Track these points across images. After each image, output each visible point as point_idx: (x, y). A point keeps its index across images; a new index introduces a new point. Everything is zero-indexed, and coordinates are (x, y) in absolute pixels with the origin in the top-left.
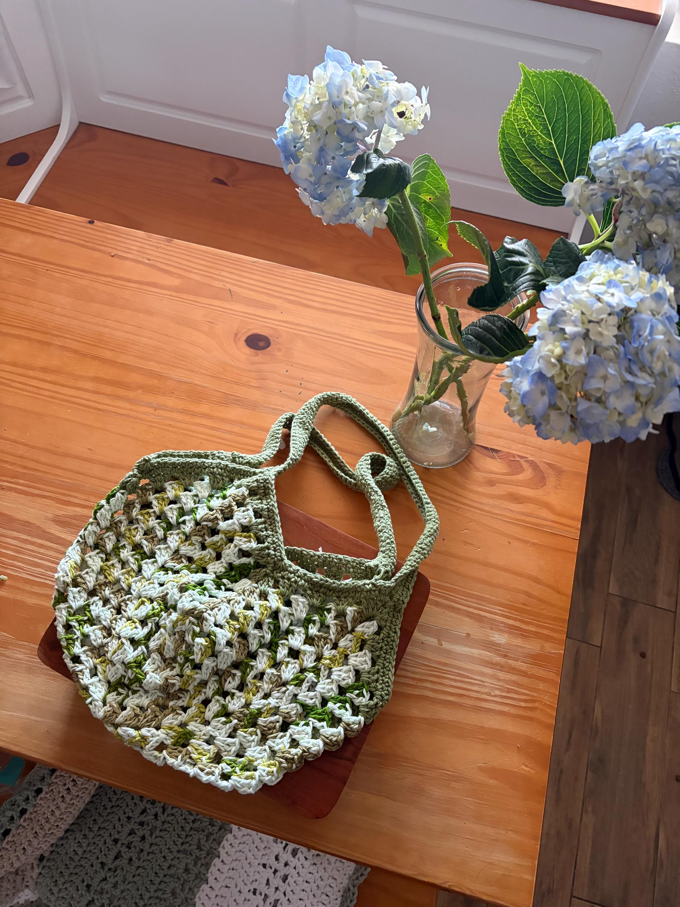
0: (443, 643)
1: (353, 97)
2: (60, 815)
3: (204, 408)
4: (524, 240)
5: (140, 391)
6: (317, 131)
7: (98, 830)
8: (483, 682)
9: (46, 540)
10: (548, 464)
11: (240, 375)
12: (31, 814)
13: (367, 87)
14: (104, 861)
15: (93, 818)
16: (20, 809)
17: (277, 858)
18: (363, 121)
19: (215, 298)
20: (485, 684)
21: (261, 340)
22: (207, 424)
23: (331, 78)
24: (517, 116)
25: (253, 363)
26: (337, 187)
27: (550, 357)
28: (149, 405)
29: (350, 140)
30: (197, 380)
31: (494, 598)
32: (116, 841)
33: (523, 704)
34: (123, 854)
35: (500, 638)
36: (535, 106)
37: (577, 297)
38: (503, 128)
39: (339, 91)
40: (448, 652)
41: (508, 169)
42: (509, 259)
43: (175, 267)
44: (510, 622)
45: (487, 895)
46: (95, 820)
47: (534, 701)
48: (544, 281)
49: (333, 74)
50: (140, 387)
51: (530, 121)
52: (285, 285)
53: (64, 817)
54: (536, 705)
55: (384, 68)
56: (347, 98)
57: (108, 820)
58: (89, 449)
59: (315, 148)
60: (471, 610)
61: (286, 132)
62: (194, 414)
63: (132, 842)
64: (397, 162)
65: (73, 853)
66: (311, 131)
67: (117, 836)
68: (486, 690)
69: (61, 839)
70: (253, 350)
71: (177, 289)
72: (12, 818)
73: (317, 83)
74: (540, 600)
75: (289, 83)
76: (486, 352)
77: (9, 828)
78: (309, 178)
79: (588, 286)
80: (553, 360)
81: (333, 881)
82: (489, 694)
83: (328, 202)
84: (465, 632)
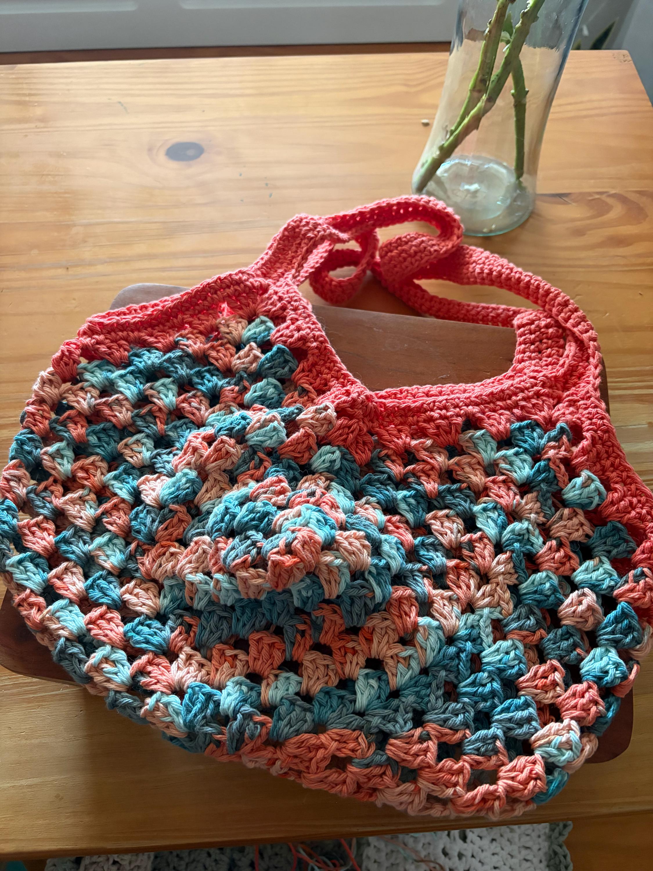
10: (637, 191)
11: (177, 195)
17: (445, 853)
21: (188, 149)
25: (188, 177)
28: (55, 266)
50: (34, 246)
60: (636, 392)
71: (43, 119)
81: (528, 851)
84: (644, 422)
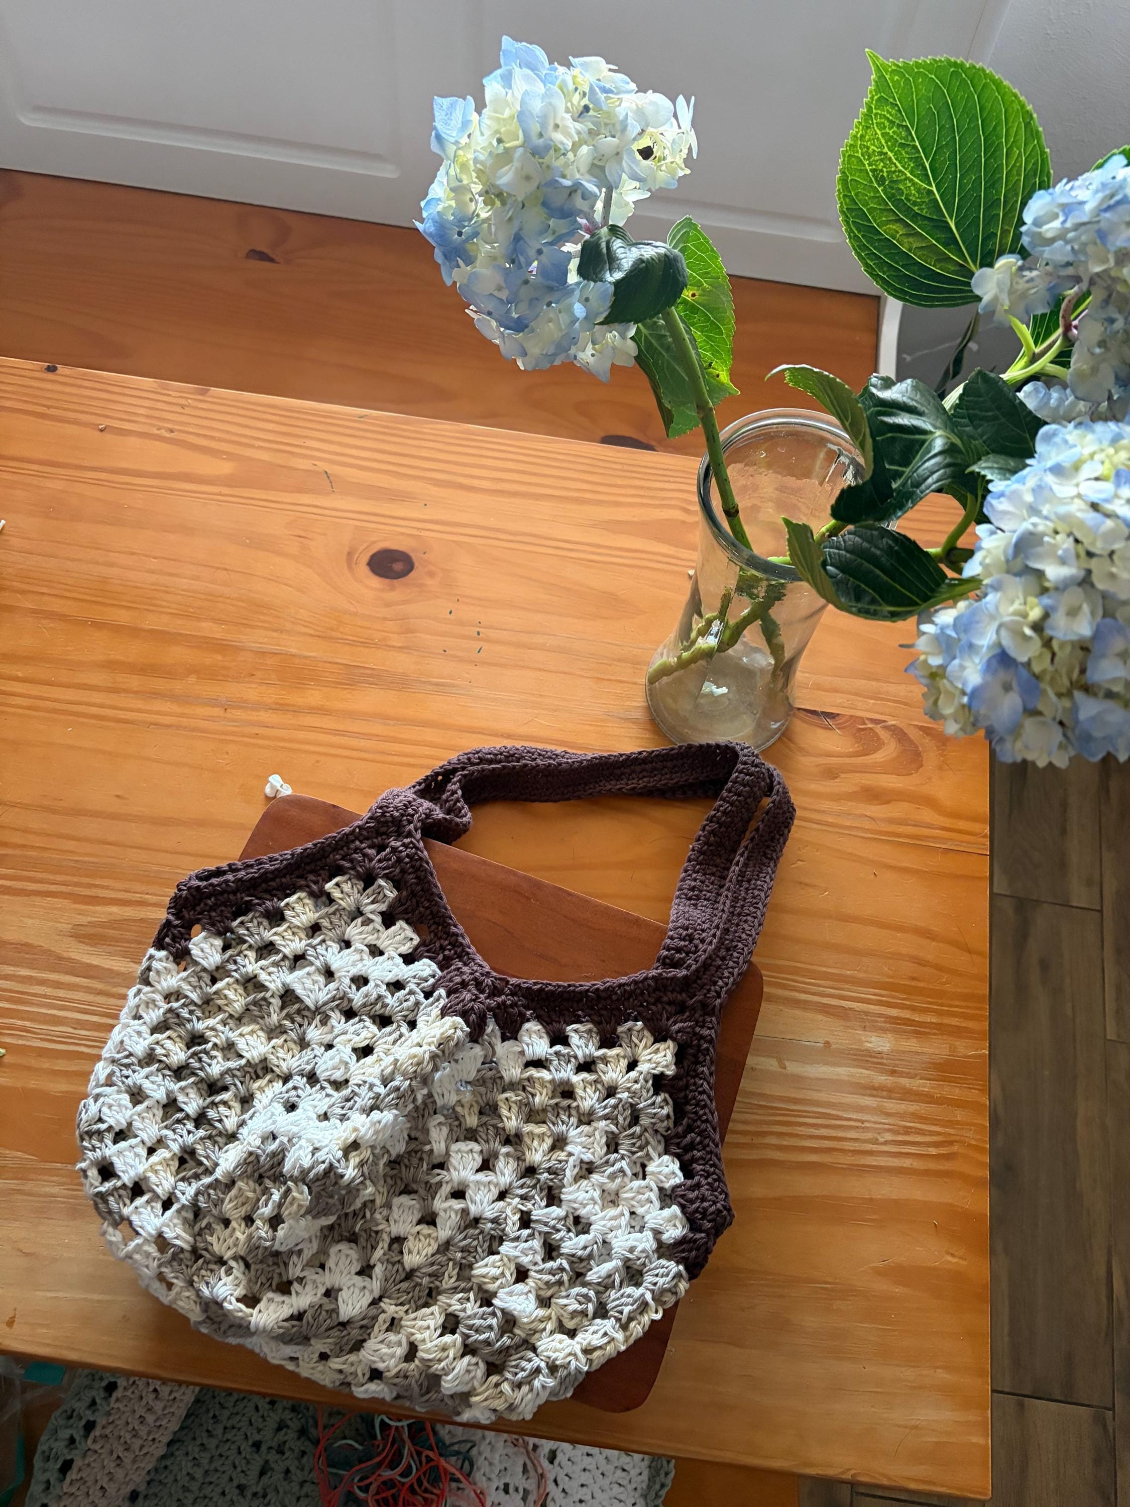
0: (787, 1064)
1: (568, 135)
2: (155, 1421)
3: (314, 697)
4: (909, 381)
5: (192, 679)
6: (504, 203)
7: (224, 1433)
8: (863, 1122)
9: (67, 973)
10: (921, 728)
11: (369, 628)
12: (104, 1427)
13: (586, 108)
14: (244, 1481)
15: (211, 1415)
16: (83, 1422)
18: (588, 177)
19: (300, 490)
20: (866, 1125)
21: (396, 560)
22: (325, 726)
23: (523, 103)
24: (868, 148)
25: (388, 605)
26: (549, 304)
27: (1020, 625)
28: (212, 702)
29: (567, 214)
30: (293, 646)
31: (862, 975)
32: (257, 1445)
33: (933, 1151)
34: (273, 1465)
35: (881, 1043)
36: (899, 126)
37: (1062, 510)
38: (843, 173)
39: (544, 125)
40: (797, 1080)
41: (860, 247)
42: (889, 420)
43: (220, 440)
44: (894, 1012)
45: (916, 1480)
46: (214, 1416)
47: (951, 1143)
48: (975, 468)
49: (526, 93)
50: (193, 670)
51: (890, 154)
52: (424, 453)
53: (164, 1423)
54: (955, 1148)
55: (610, 70)
56: (558, 137)
57: (237, 1414)
58: (118, 796)
59: (504, 236)
60: (825, 1000)
61: (440, 208)
62: (296, 710)
63: (285, 1443)
64: (662, 251)
65: (187, 1478)
66: (493, 204)
67: (257, 1437)
68: (869, 1135)
69: (163, 1457)
70: (387, 580)
71: (229, 481)
72: (72, 1441)
73: (496, 111)
74: (939, 968)
75: (437, 114)
76: (867, 599)
77: (69, 1457)
78: (496, 293)
79: (1077, 485)
80: (1028, 631)
82: (875, 1142)
83: (533, 331)
84: (821, 1040)
